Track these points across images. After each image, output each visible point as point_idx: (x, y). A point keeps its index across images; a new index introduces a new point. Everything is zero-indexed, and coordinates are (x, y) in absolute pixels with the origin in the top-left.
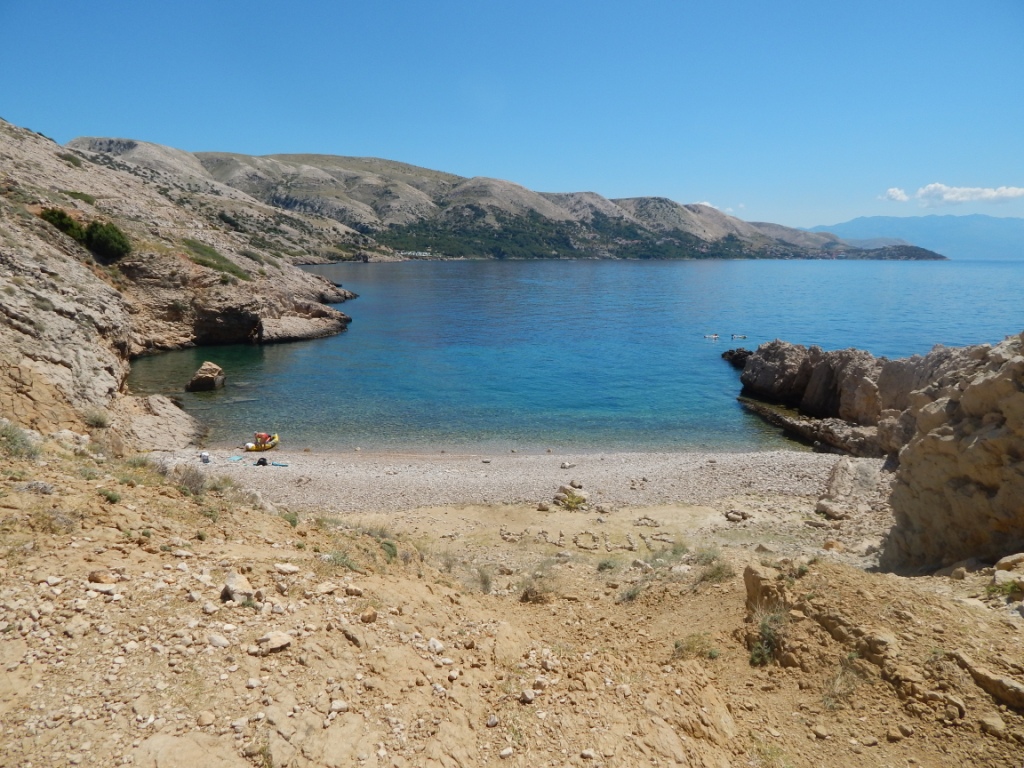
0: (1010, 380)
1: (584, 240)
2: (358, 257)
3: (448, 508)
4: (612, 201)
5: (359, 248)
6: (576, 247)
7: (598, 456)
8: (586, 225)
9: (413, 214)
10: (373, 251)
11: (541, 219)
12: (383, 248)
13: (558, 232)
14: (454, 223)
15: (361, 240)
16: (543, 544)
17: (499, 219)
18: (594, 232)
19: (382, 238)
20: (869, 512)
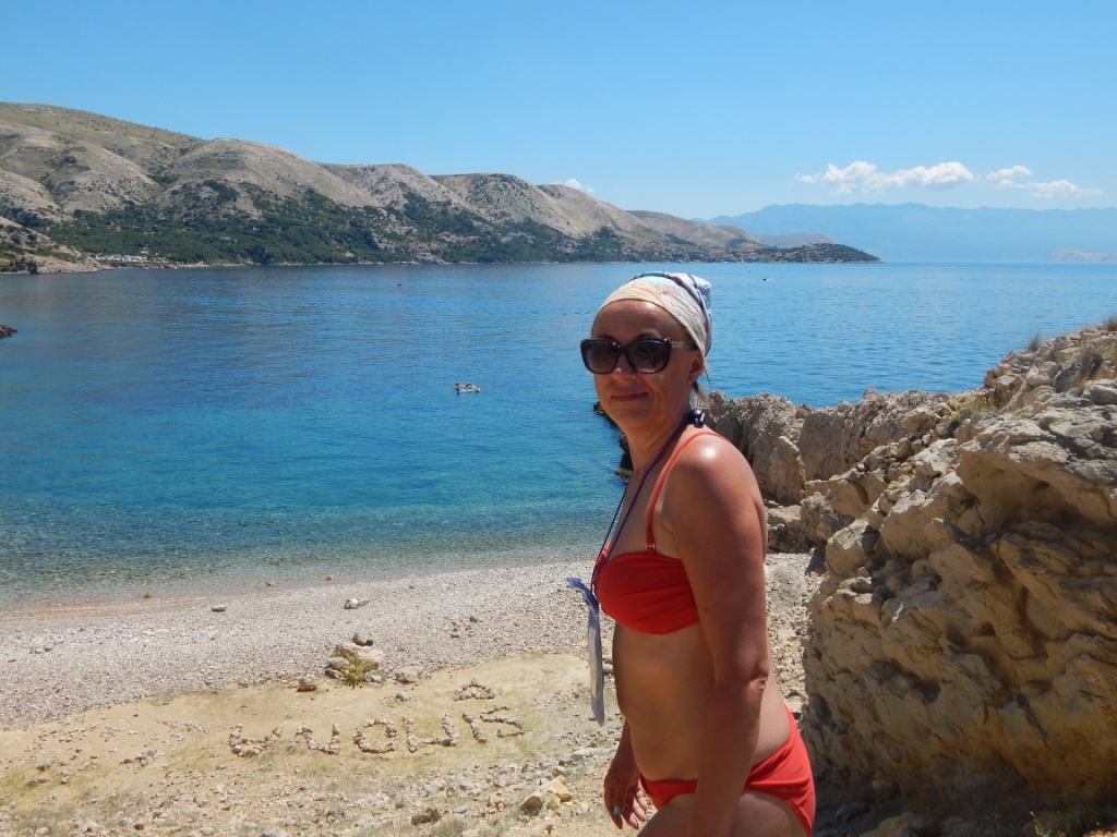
0: (941, 521)
1: (393, 236)
2: (19, 266)
3: (140, 705)
4: (434, 178)
5: (20, 251)
6: (382, 246)
7: (405, 583)
8: (396, 213)
9: (115, 195)
10: (46, 255)
11: (326, 205)
12: (64, 249)
13: (352, 224)
14: (185, 210)
15: (24, 237)
16: (302, 753)
17: (258, 204)
18: (409, 224)
19: (61, 234)
20: (794, 639)
